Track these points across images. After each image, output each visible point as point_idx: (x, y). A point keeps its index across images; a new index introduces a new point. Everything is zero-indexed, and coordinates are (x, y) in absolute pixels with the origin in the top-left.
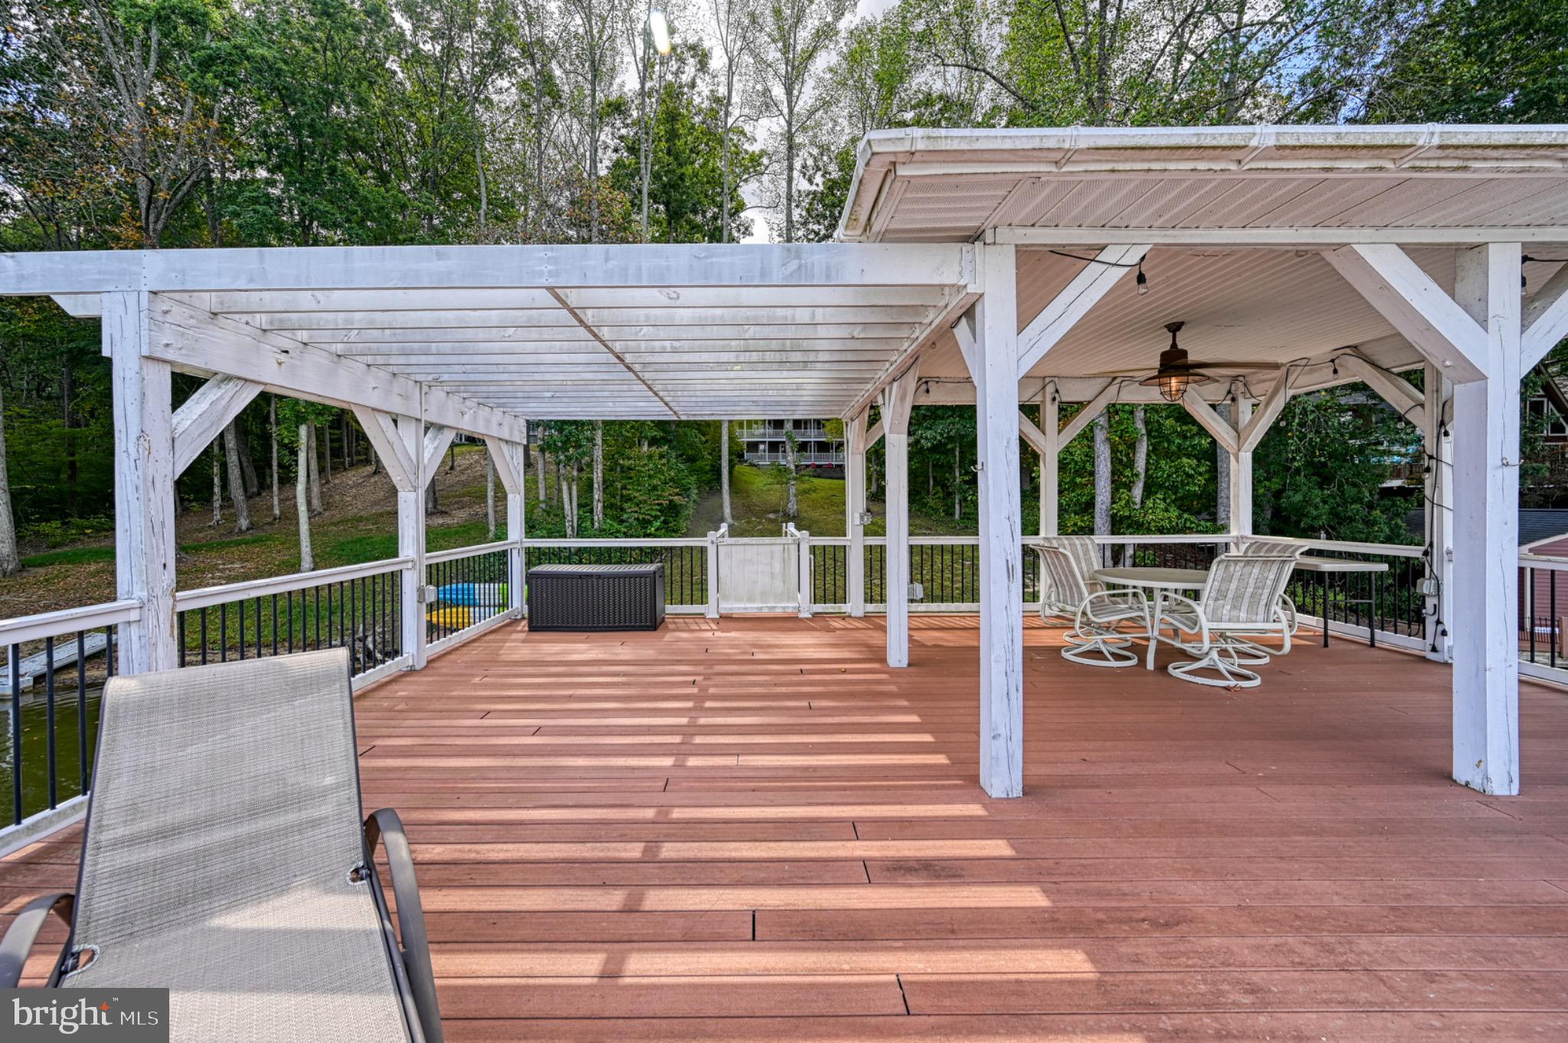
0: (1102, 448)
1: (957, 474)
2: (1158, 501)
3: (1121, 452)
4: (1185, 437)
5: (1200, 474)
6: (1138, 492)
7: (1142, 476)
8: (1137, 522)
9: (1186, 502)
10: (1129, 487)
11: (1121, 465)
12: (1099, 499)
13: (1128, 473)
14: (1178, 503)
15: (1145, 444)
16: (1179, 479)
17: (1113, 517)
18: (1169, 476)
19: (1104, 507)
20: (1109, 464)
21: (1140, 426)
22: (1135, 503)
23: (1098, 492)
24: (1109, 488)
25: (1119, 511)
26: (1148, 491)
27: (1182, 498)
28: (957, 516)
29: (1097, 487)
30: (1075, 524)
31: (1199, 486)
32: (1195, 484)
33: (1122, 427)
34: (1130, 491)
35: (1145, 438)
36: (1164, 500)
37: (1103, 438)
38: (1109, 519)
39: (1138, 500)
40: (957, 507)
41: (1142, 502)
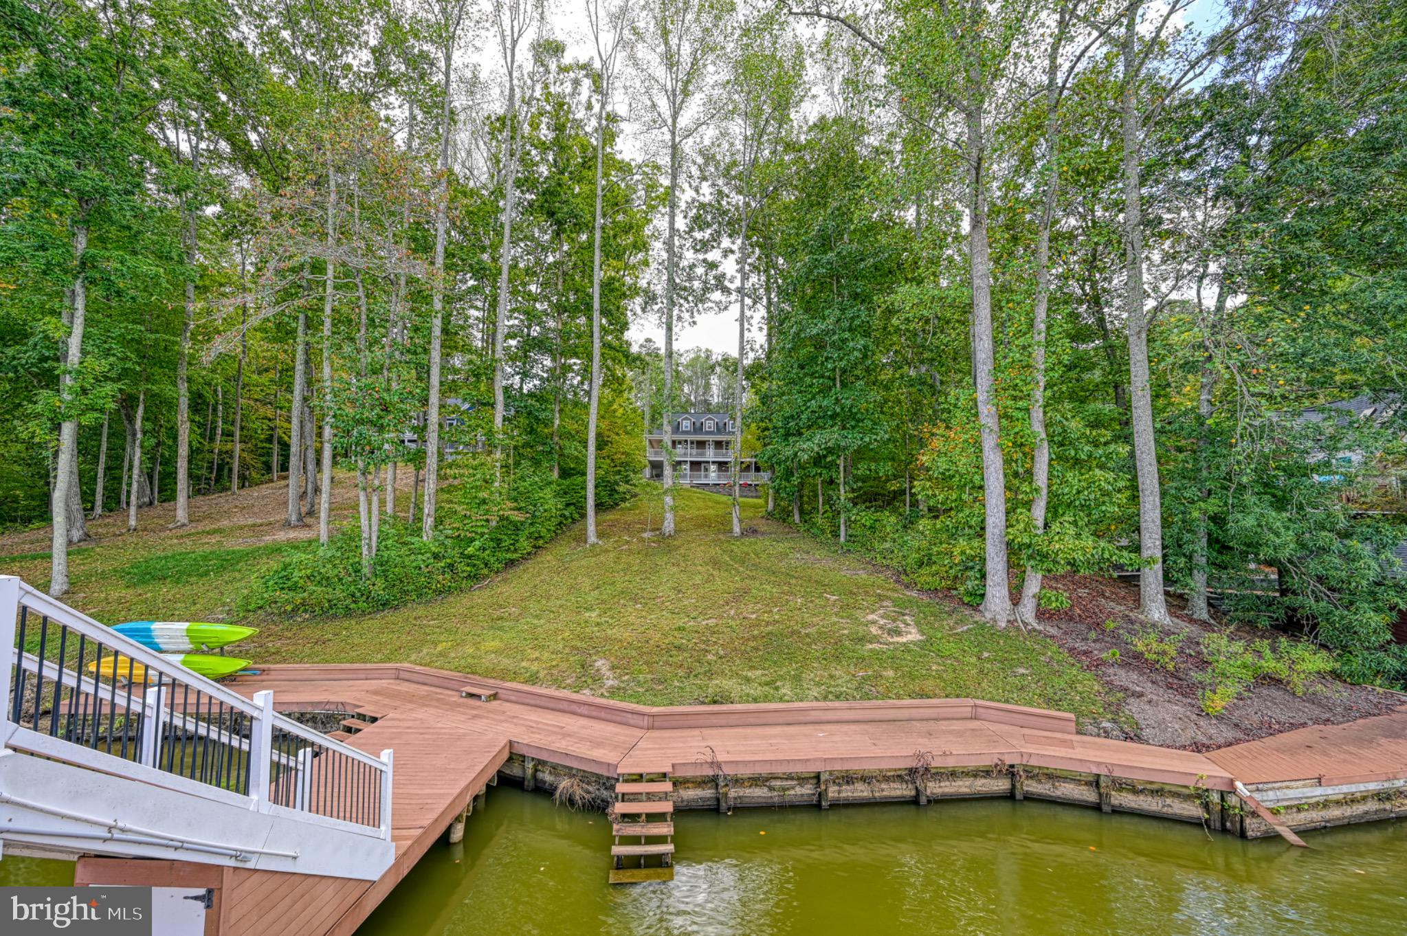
0: (992, 457)
1: (842, 491)
2: (1065, 526)
3: (1016, 462)
4: (1096, 444)
5: (1119, 491)
6: (1039, 512)
7: (1044, 492)
8: (1039, 553)
9: (1102, 527)
10: (1028, 504)
11: (1018, 476)
12: (990, 522)
13: (1025, 487)
14: (1093, 528)
15: (1046, 451)
16: (1092, 497)
17: (1009, 544)
18: (1079, 492)
19: (997, 531)
20: (1001, 477)
21: (1038, 428)
22: (1035, 527)
23: (988, 512)
24: (1002, 508)
25: (1016, 537)
26: (1054, 510)
27: (1098, 522)
28: (842, 539)
29: (988, 506)
30: (963, 553)
31: (1119, 506)
32: (1113, 503)
33: (1016, 430)
34: (1029, 510)
35: (1046, 444)
36: (1075, 523)
37: (992, 444)
38: (1004, 547)
39: (1040, 523)
40: (843, 528)
41: (1046, 526)
